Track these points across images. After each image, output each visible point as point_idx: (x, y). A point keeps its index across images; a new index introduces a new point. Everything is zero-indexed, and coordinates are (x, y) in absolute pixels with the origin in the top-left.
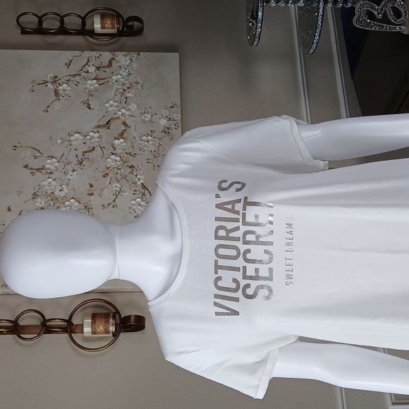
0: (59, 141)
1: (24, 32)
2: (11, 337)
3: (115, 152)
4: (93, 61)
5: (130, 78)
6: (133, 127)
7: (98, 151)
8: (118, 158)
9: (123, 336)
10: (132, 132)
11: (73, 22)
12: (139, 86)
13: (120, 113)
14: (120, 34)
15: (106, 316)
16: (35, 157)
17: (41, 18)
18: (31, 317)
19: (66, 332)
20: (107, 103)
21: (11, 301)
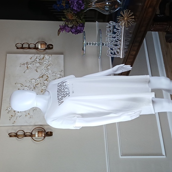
0: (28, 82)
1: (17, 48)
2: (15, 138)
3: (44, 85)
4: (38, 57)
5: (49, 62)
6: (50, 77)
7: (39, 84)
8: (45, 87)
9: (46, 137)
10: (49, 79)
11: (32, 46)
12: (52, 65)
13: (46, 73)
14: (46, 49)
15: (42, 132)
16: (21, 86)
17: (22, 45)
18: (21, 132)
19: (31, 136)
20: (42, 70)
21: (15, 128)
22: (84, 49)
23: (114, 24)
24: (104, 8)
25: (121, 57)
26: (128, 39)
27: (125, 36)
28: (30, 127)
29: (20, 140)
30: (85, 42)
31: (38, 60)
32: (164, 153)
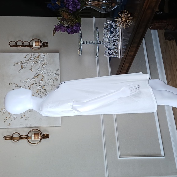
0: (23, 82)
1: (11, 46)
2: (10, 141)
3: (40, 85)
4: (33, 56)
5: (44, 61)
6: (45, 77)
7: (35, 84)
8: (41, 87)
9: (43, 140)
10: (45, 79)
11: (26, 44)
12: (47, 64)
13: (41, 73)
14: (41, 47)
15: (38, 134)
16: (16, 87)
17: (16, 43)
18: (16, 135)
19: (27, 139)
20: (37, 69)
21: (10, 130)
22: (81, 48)
23: (112, 23)
24: (101, 6)
25: (119, 58)
26: (126, 39)
27: (123, 35)
28: (26, 129)
29: (16, 143)
30: (81, 41)
31: (32, 59)
32: (163, 154)
